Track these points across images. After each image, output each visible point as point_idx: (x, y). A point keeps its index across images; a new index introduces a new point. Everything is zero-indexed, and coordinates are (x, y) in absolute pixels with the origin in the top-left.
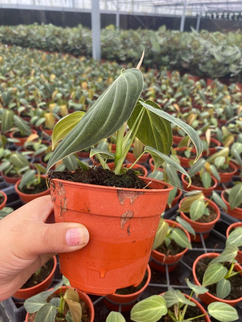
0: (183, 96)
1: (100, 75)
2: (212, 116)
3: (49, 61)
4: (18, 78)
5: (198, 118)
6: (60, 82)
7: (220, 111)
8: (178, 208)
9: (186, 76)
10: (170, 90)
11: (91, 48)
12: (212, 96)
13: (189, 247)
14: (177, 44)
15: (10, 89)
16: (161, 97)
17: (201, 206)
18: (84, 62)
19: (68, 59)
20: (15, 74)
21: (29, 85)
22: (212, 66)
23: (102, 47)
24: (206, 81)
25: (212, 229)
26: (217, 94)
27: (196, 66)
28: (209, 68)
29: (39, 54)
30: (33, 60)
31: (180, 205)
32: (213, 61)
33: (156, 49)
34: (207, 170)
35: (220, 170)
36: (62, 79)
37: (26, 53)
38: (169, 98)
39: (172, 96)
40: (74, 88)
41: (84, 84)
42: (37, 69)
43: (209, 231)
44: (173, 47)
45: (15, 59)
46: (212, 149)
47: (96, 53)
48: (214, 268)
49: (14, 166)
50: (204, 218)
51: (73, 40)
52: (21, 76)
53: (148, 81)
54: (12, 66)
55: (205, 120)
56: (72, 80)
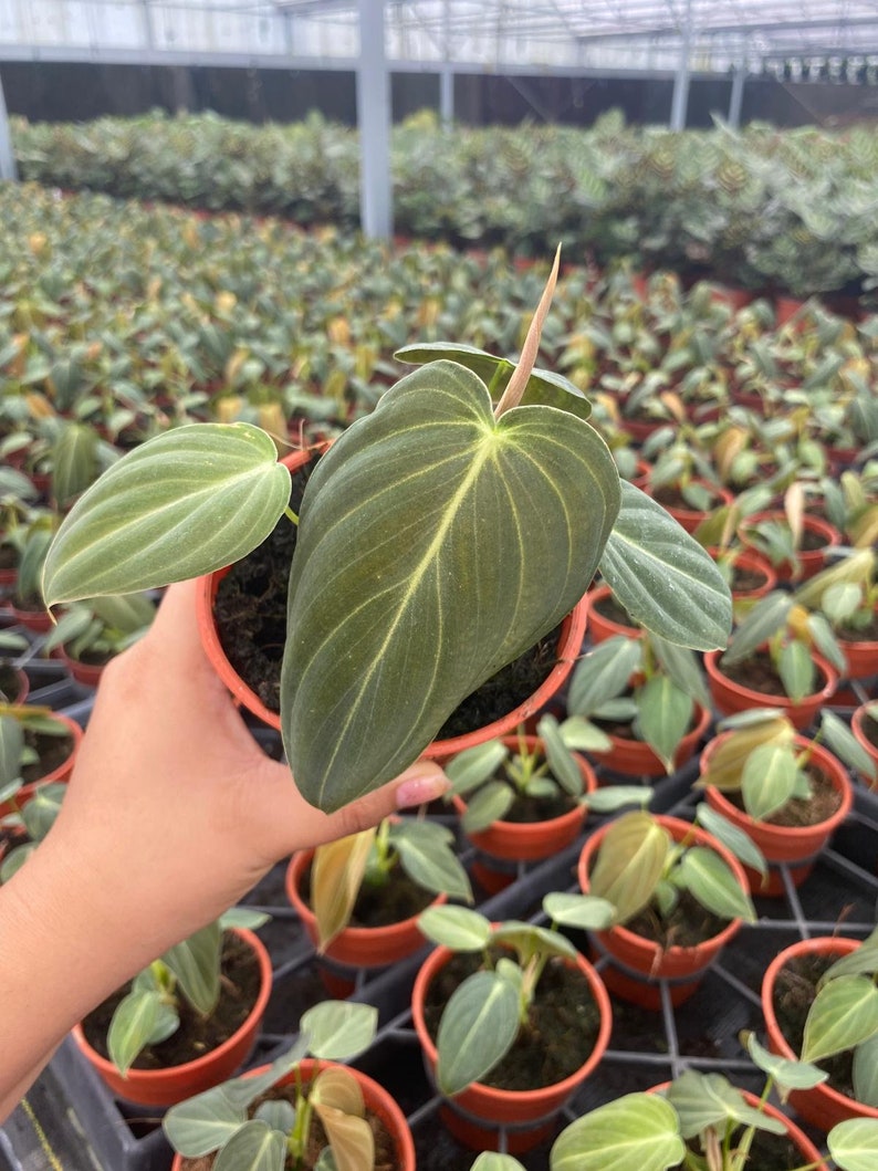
0: (696, 363)
1: (392, 293)
2: (805, 436)
3: (210, 246)
4: (104, 307)
5: (754, 443)
6: (252, 321)
7: (832, 415)
8: (697, 774)
9: (702, 289)
10: (647, 343)
11: (358, 195)
12: (800, 363)
13: (746, 915)
14: (666, 175)
15: (79, 349)
16: (614, 369)
17: (782, 766)
18: (335, 245)
19: (277, 236)
20: (93, 293)
21: (143, 333)
22: (793, 252)
23: (398, 191)
24: (774, 305)
25: (823, 848)
26: (819, 356)
27: (737, 255)
28: (782, 261)
29: (174, 222)
30: (151, 244)
31: (704, 764)
32: (800, 235)
33: (589, 194)
34: (794, 634)
35: (846, 631)
36: (260, 311)
37: (127, 216)
38: (642, 374)
39: (656, 364)
40: (304, 341)
41: (339, 328)
42: (169, 273)
43: (811, 857)
44: (652, 186)
45: (91, 243)
46: (811, 555)
47: (375, 215)
48: (841, 993)
49: (106, 626)
50: (794, 811)
51: (292, 169)
52: (114, 299)
53: (566, 310)
54: (81, 269)
55: (782, 452)
56: (294, 314)
